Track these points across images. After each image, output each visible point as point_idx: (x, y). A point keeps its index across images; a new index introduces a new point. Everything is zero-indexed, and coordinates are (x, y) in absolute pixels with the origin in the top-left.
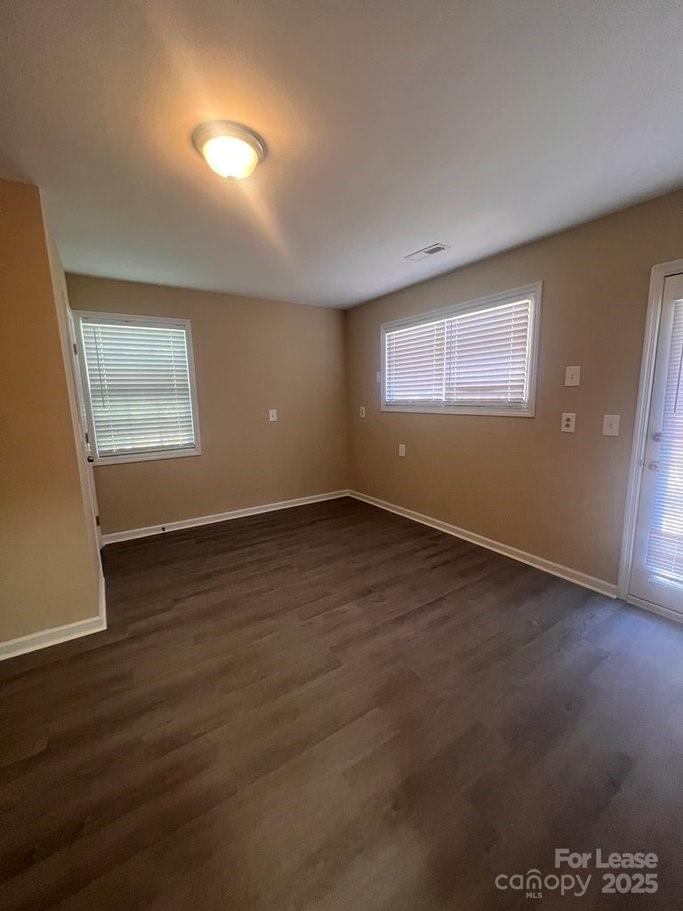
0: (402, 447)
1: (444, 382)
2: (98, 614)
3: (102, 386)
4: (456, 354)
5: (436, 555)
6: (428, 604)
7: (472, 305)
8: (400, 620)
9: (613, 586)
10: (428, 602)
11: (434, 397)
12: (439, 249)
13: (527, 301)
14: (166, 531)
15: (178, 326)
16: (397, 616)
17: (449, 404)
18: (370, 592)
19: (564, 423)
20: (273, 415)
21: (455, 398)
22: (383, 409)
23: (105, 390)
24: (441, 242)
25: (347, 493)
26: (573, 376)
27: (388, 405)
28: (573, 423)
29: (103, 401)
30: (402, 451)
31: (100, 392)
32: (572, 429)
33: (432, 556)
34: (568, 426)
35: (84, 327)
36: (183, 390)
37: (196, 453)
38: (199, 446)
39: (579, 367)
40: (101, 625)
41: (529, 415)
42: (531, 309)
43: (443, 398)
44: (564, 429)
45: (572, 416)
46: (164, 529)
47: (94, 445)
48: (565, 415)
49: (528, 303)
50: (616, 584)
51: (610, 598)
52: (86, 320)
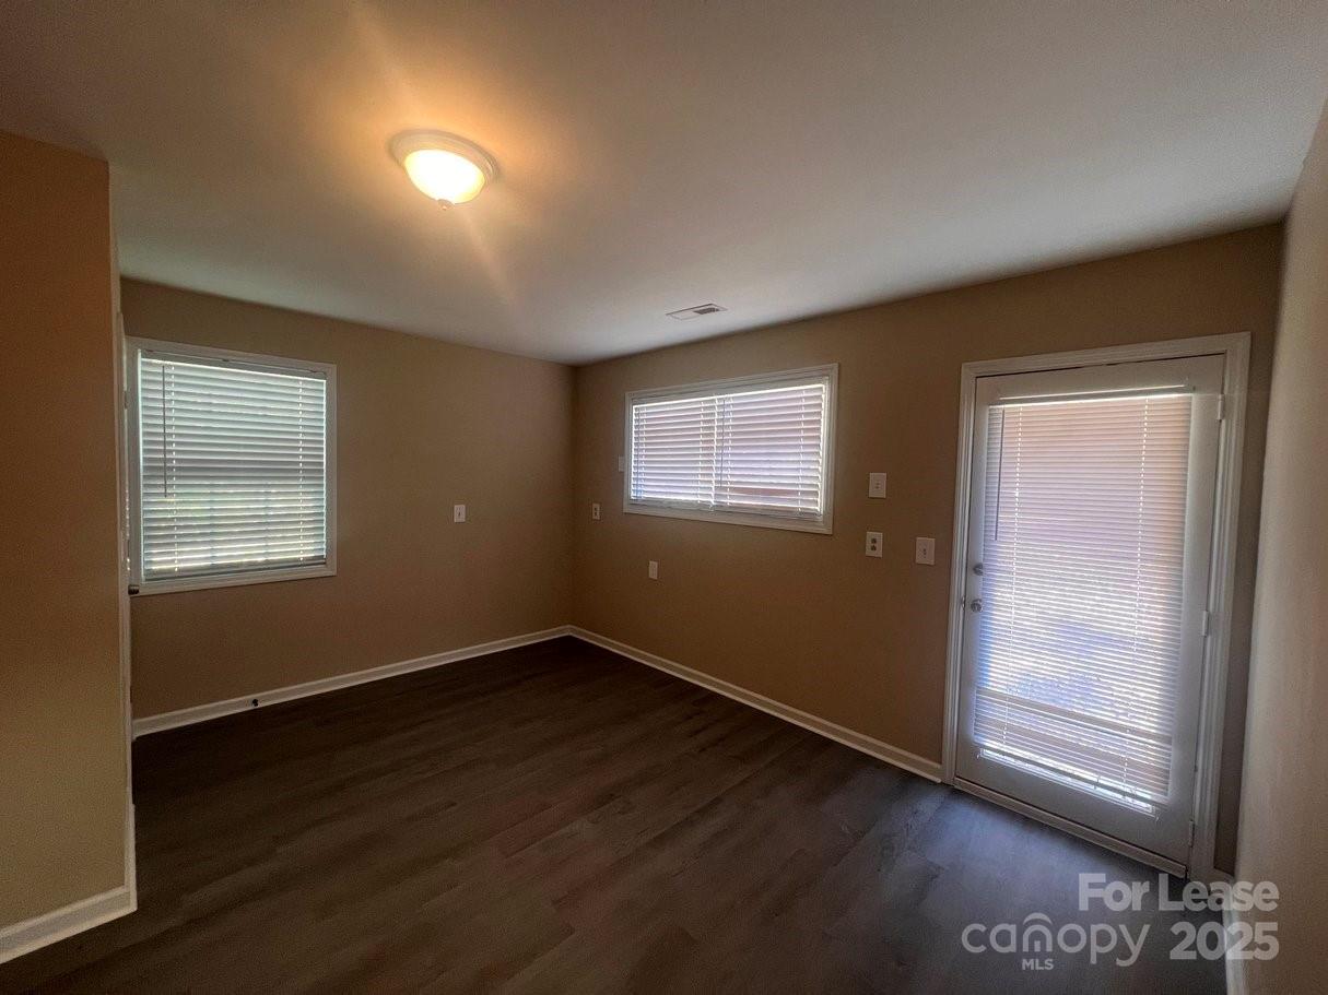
0: (654, 566)
1: (714, 479)
2: (121, 883)
3: (165, 460)
4: (730, 436)
5: (704, 728)
6: (698, 812)
7: (751, 382)
8: (660, 841)
9: (936, 765)
10: (699, 806)
11: (700, 499)
12: (712, 310)
13: (823, 386)
14: (260, 705)
15: (313, 373)
16: (654, 835)
17: (721, 509)
18: (611, 797)
19: (869, 544)
20: (460, 513)
21: (729, 501)
22: (627, 509)
23: (171, 468)
24: (716, 303)
25: (567, 631)
26: (878, 484)
27: (636, 503)
28: (879, 545)
29: (165, 486)
30: (653, 571)
31: (162, 470)
32: (879, 553)
33: (698, 732)
34: (874, 548)
35: (143, 363)
36: (312, 472)
37: (329, 573)
38: (334, 562)
39: (885, 474)
40: (127, 904)
41: (825, 531)
42: (825, 396)
43: (712, 501)
44: (869, 552)
45: (879, 536)
46: (255, 702)
47: (138, 561)
48: (870, 535)
49: (821, 388)
50: (940, 763)
51: (934, 783)
52: (149, 353)
